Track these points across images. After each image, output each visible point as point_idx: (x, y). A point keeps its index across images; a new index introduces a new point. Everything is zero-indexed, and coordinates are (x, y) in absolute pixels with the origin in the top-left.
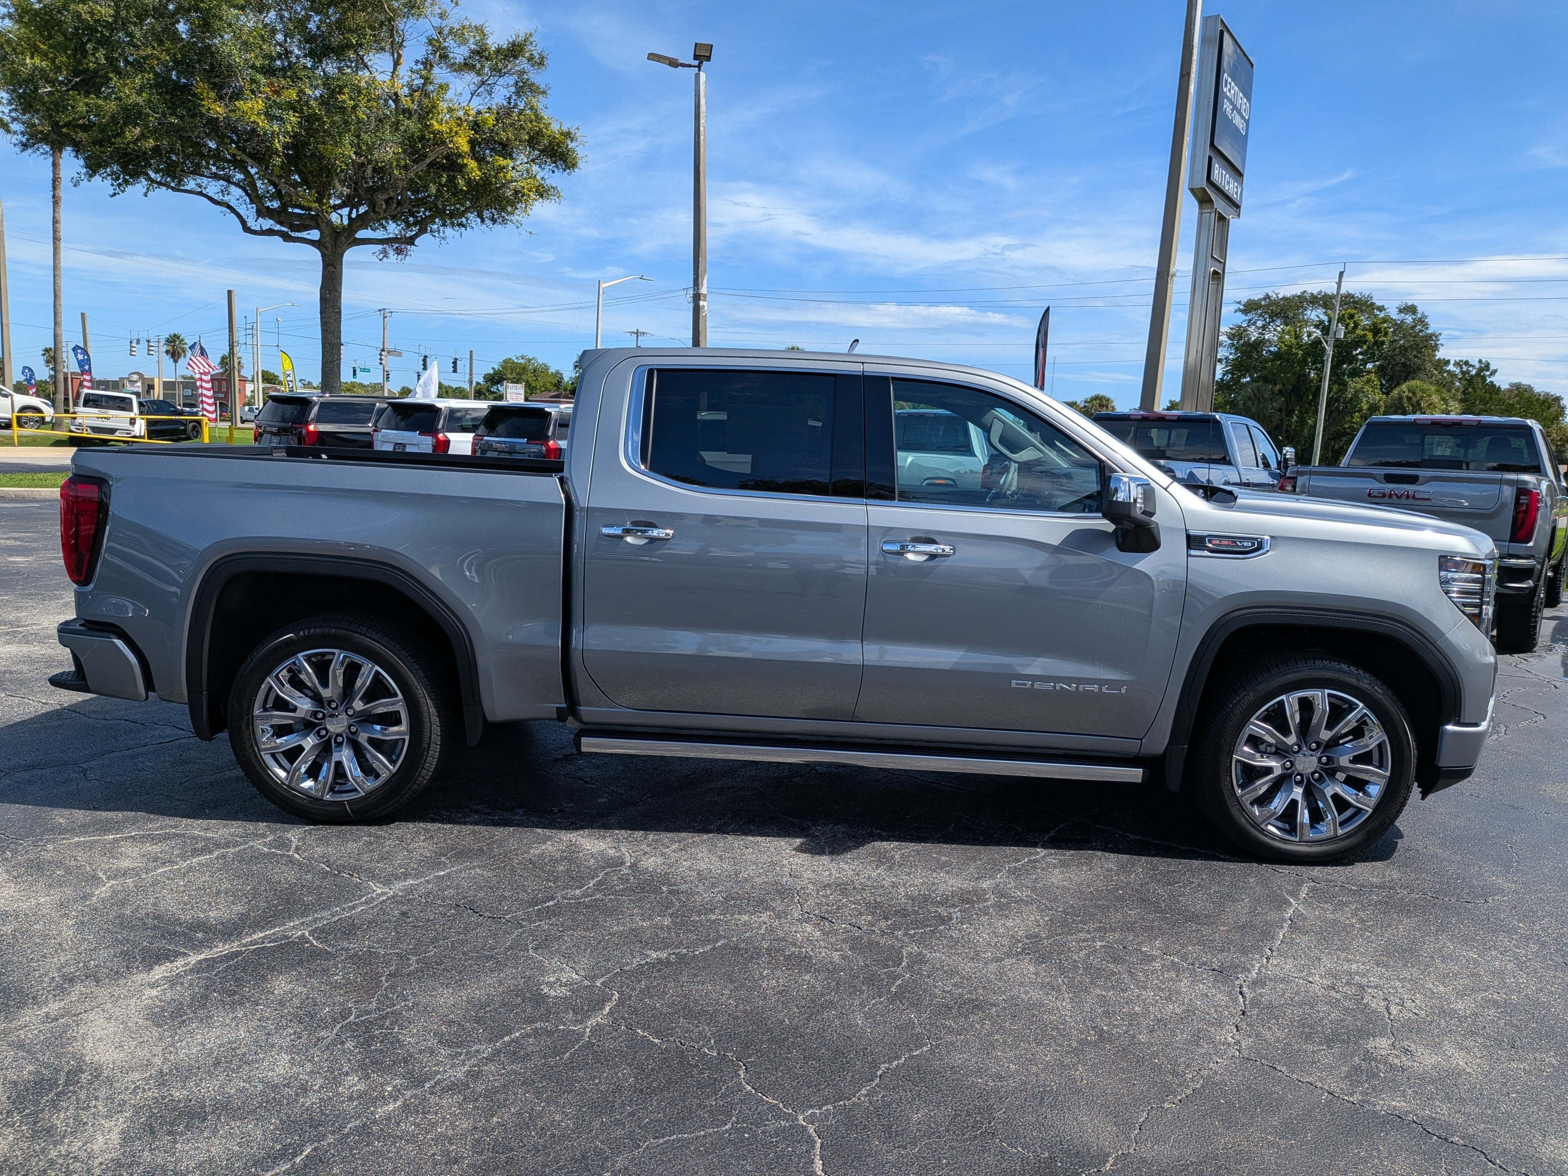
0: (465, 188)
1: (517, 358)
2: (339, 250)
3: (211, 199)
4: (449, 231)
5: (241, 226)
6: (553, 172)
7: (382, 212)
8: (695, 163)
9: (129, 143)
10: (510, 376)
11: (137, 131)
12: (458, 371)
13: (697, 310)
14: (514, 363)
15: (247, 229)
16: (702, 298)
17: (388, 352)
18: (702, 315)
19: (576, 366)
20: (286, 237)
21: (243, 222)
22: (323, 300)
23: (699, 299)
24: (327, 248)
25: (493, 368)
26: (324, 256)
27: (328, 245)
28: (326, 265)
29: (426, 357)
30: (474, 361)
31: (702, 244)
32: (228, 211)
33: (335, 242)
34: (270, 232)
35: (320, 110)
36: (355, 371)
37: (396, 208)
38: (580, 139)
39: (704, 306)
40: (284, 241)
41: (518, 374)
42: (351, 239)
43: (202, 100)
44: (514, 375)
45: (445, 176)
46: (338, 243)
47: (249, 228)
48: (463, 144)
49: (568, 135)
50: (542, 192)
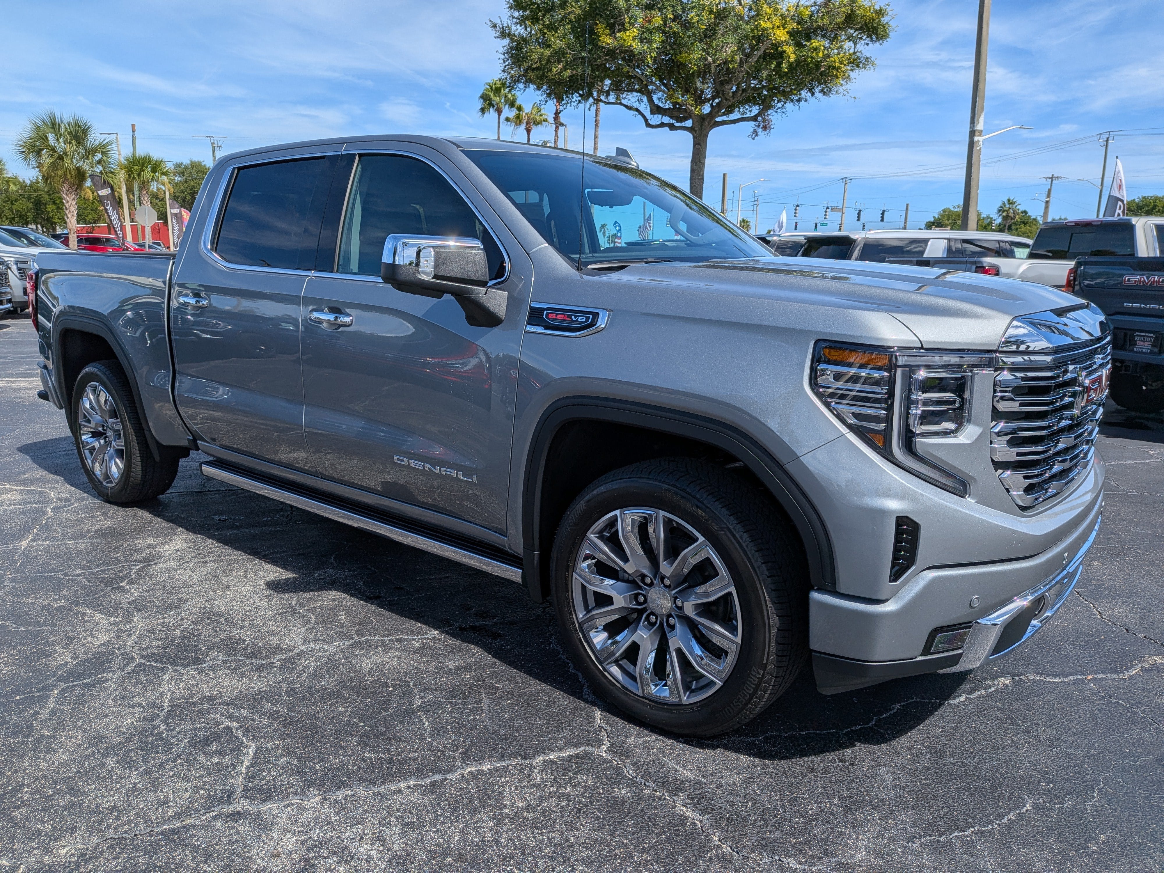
0: (786, 70)
1: (954, 207)
2: (704, 132)
3: (626, 106)
4: (789, 106)
5: (644, 124)
6: (868, 44)
7: (731, 99)
8: (979, 13)
9: (555, 75)
10: (947, 222)
11: (560, 66)
12: (885, 220)
13: (971, 144)
14: (950, 211)
15: (648, 125)
16: (977, 133)
17: (832, 209)
18: (976, 149)
19: (999, 211)
20: (672, 127)
21: (646, 120)
22: (692, 170)
23: (974, 135)
24: (696, 132)
25: (934, 217)
26: (694, 138)
27: (697, 129)
28: (695, 144)
29: (860, 211)
30: (909, 212)
31: (981, 85)
32: (637, 113)
33: (701, 126)
34: (662, 125)
35: (678, 29)
36: (816, 226)
37: (741, 94)
38: (890, 13)
39: (978, 141)
40: (671, 130)
41: (954, 220)
42: (713, 122)
43: (600, 36)
44: (950, 221)
45: (775, 63)
46: (703, 127)
47: (649, 124)
48: (781, 35)
49: (880, 13)
50: (855, 62)
